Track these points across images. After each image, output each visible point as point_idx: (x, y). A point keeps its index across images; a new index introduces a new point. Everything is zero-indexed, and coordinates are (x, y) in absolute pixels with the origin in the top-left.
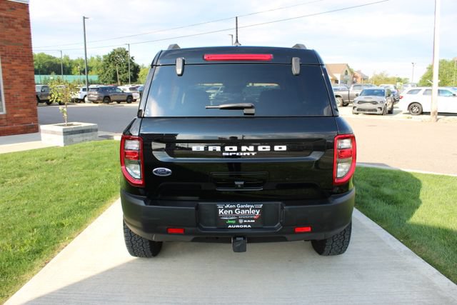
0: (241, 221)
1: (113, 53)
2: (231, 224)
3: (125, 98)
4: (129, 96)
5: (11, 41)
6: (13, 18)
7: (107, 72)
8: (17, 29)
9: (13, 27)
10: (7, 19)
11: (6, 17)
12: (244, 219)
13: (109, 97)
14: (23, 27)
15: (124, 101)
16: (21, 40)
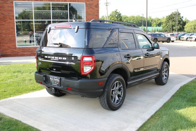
0: (55, 83)
1: (172, 15)
2: (53, 83)
3: (166, 40)
4: (168, 39)
5: (90, 14)
6: (92, 4)
7: (167, 25)
8: (93, 9)
9: (92, 8)
10: (89, 5)
11: (89, 4)
12: (56, 82)
13: (157, 39)
14: (96, 7)
15: (165, 41)
16: (94, 13)
